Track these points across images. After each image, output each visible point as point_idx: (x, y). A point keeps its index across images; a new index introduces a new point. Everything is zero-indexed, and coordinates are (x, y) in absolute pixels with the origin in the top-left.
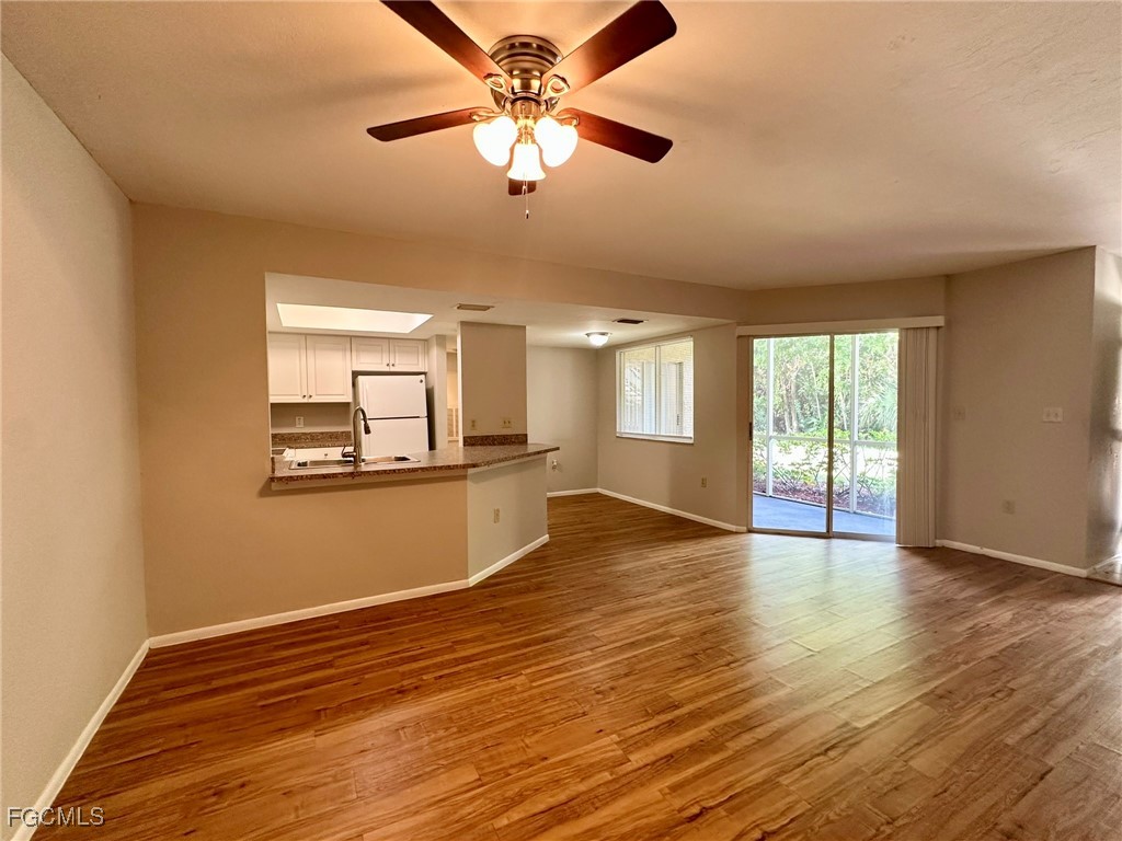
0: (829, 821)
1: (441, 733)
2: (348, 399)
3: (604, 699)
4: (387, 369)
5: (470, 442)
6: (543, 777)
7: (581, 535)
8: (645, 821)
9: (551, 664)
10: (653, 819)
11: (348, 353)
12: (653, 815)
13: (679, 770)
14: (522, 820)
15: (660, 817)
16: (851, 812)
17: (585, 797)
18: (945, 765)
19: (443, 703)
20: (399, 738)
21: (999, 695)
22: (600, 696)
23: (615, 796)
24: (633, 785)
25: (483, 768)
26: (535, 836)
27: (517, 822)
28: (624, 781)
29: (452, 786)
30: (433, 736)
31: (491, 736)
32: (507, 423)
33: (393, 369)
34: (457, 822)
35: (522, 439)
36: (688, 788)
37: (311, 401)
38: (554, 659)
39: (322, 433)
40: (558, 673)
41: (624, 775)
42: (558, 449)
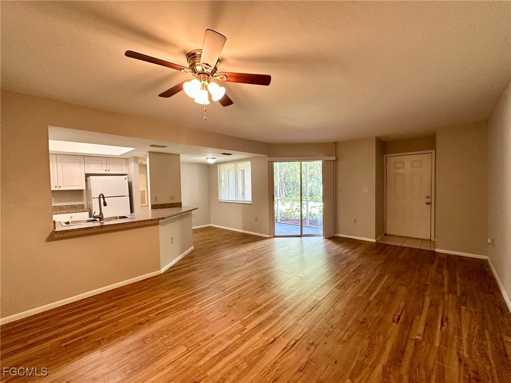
0: (314, 332)
1: (165, 336)
2: (84, 188)
3: (232, 308)
4: (105, 173)
5: (154, 207)
6: (214, 343)
7: (208, 245)
8: (256, 347)
9: (207, 299)
10: (258, 346)
11: (83, 165)
12: (258, 345)
13: (264, 328)
14: (209, 360)
15: (261, 345)
16: (320, 327)
17: (232, 345)
18: (344, 306)
19: (163, 324)
20: (146, 343)
21: (357, 282)
22: (230, 308)
23: (244, 342)
24: (249, 336)
25: (188, 345)
26: (216, 364)
27: (208, 361)
28: (246, 336)
29: (177, 355)
30: (162, 338)
31: (188, 332)
32: (172, 198)
33: (108, 173)
34: (182, 368)
35: (179, 205)
36: (269, 333)
37: (60, 189)
38: (208, 298)
39: (66, 206)
40: (211, 302)
41: (245, 334)
42: (197, 208)
